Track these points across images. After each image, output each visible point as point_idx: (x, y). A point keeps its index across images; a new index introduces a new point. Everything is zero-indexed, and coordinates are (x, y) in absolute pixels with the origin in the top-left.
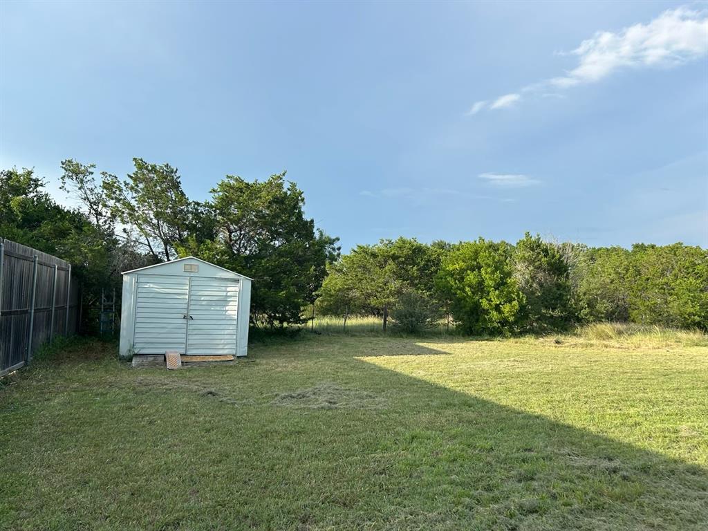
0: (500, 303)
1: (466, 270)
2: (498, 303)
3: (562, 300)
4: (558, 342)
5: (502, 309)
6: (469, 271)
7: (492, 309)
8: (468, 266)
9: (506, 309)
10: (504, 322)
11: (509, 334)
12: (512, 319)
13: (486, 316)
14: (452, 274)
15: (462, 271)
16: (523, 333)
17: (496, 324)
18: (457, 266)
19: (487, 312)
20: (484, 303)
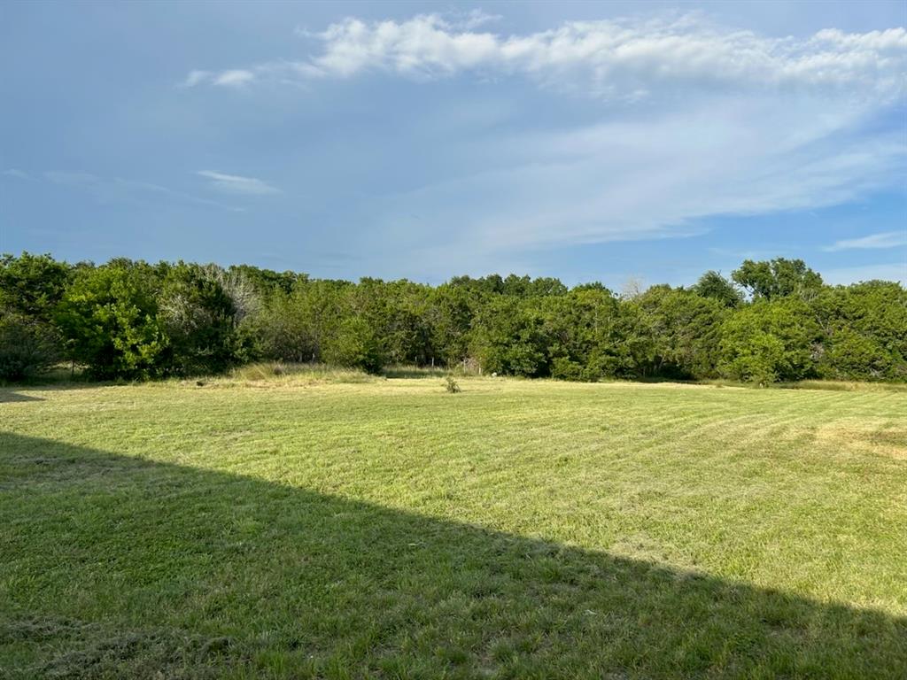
0: (138, 344)
1: (94, 303)
2: (135, 343)
3: (218, 338)
4: (200, 384)
5: (140, 350)
6: (98, 305)
7: (128, 350)
8: (98, 298)
9: (144, 350)
10: (142, 364)
11: (148, 377)
12: (150, 361)
13: (120, 358)
14: (76, 306)
15: (90, 303)
16: (165, 376)
17: (132, 367)
18: (83, 297)
19: (120, 353)
20: (118, 343)
